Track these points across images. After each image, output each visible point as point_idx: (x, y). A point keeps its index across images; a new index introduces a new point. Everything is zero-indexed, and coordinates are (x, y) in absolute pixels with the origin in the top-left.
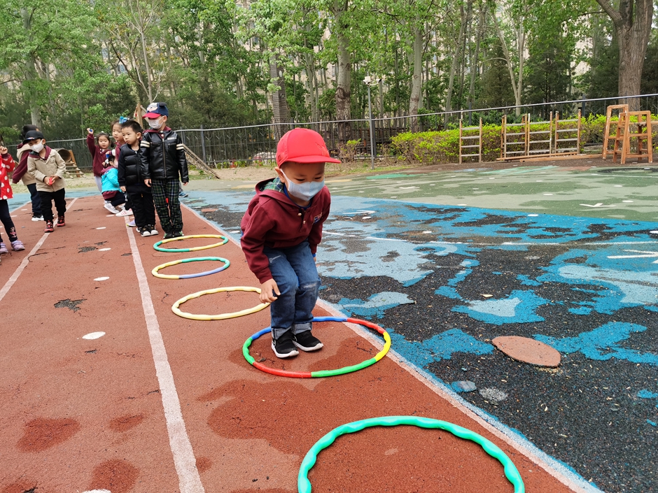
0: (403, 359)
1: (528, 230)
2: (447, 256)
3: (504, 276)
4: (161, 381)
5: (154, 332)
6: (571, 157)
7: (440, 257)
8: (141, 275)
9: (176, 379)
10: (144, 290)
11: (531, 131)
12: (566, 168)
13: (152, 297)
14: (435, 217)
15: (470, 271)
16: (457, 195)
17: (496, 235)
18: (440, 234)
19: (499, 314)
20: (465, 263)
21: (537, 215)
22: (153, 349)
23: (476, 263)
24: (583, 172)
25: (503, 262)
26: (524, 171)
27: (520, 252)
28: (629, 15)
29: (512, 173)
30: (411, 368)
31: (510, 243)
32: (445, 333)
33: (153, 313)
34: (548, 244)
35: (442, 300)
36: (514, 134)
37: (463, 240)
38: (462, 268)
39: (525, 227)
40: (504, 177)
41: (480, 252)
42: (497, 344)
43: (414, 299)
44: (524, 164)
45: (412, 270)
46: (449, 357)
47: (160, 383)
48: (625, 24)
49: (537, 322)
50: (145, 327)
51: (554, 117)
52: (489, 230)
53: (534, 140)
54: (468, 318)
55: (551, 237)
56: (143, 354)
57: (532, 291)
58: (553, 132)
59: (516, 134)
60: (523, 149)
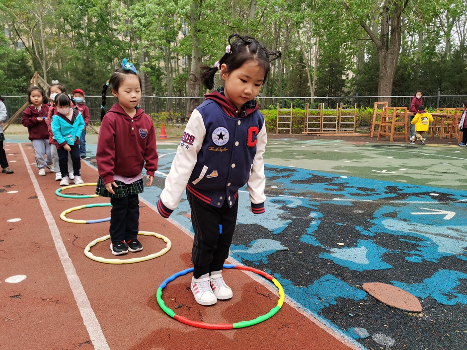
0: (299, 305)
1: (346, 189)
2: (297, 208)
3: (345, 227)
4: (90, 330)
5: (72, 276)
6: (350, 135)
7: (292, 209)
8: (49, 218)
9: (103, 328)
10: (55, 233)
11: (324, 115)
12: (350, 142)
13: (63, 240)
14: (275, 175)
15: (319, 222)
16: (284, 158)
17: (325, 192)
18: (284, 189)
19: (357, 261)
20: (313, 215)
21: (347, 177)
22: (74, 294)
23: (321, 215)
24: (362, 146)
25: (339, 214)
26: (323, 143)
27: (348, 206)
28: (386, 43)
29: (316, 144)
30: (308, 314)
31: (338, 199)
32: (322, 278)
33: (67, 256)
34: (365, 201)
35: (307, 247)
36: (313, 116)
37: (303, 194)
38: (312, 219)
39: (342, 186)
40: (312, 146)
41: (320, 206)
42: (368, 291)
43: (285, 246)
44: (320, 138)
45: (275, 219)
46: (335, 303)
47: (89, 332)
48: (383, 48)
49: (388, 269)
50: (62, 270)
51: (339, 107)
52: (318, 188)
53: (326, 121)
54: (334, 264)
55: (364, 195)
56: (66, 300)
57: (372, 241)
58: (339, 117)
59: (315, 116)
60: (318, 127)
